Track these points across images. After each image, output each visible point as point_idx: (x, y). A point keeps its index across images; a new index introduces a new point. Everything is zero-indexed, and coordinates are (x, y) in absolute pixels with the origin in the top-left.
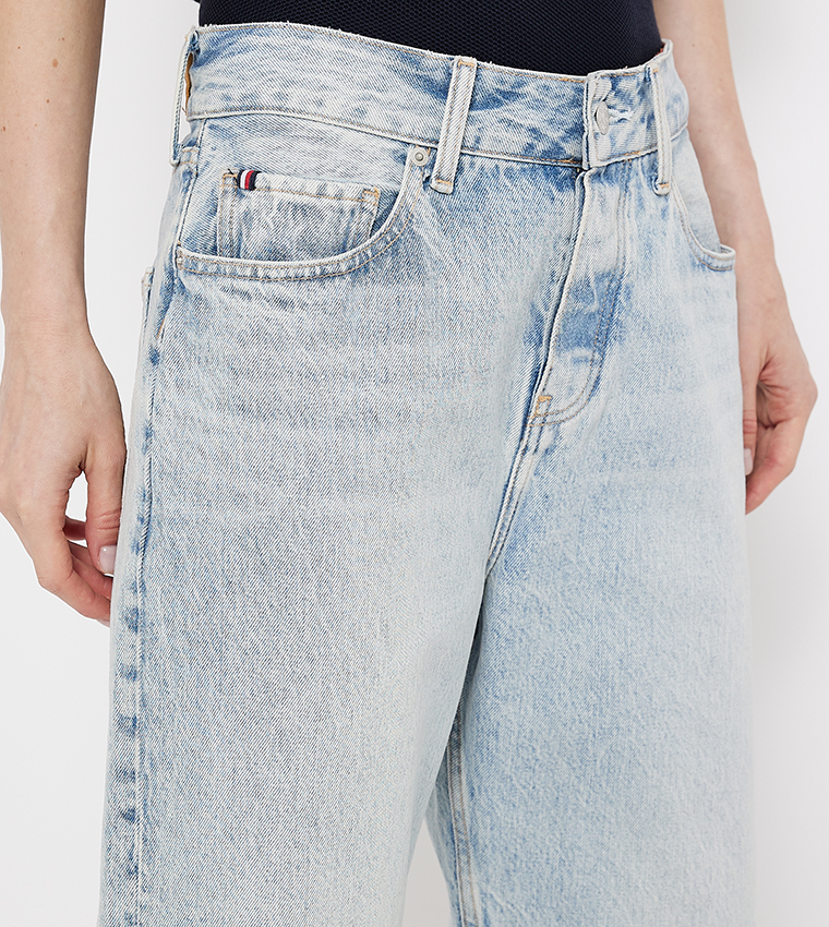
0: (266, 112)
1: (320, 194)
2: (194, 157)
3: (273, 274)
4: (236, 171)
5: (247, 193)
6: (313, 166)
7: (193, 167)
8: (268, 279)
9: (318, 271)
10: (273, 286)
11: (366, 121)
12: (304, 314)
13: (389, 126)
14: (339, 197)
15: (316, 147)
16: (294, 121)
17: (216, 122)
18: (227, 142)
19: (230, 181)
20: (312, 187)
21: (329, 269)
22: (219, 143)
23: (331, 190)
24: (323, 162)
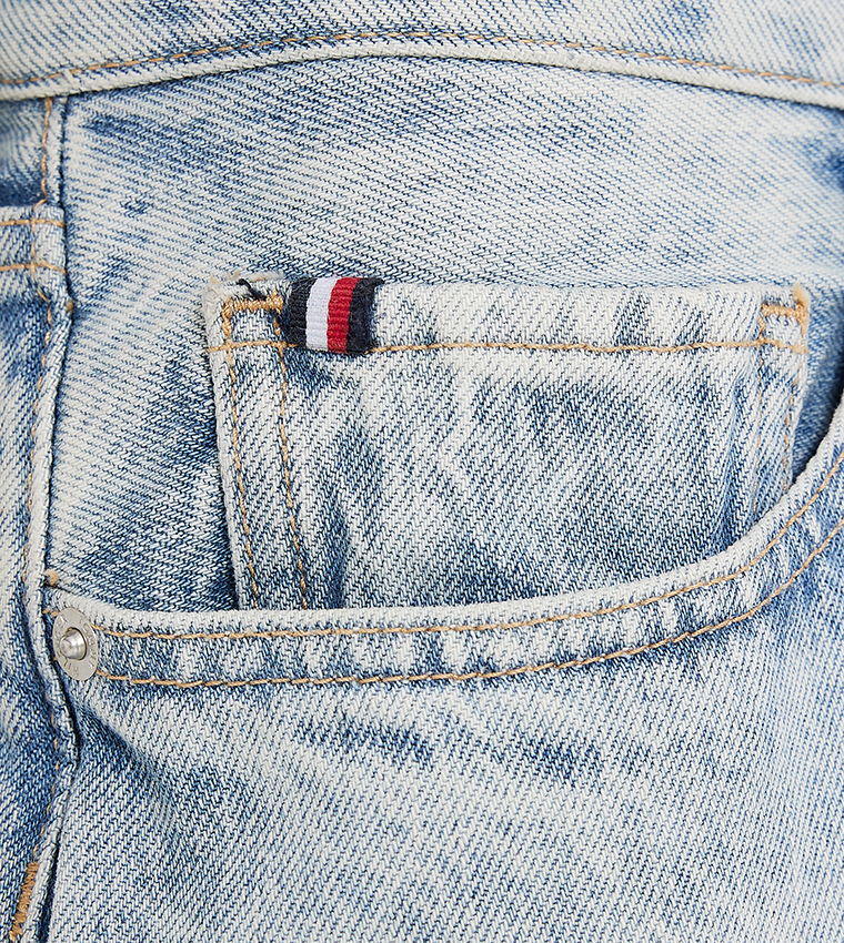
0: (354, 48)
1: (627, 342)
2: (49, 244)
3: (505, 651)
4: (274, 285)
5: (339, 367)
6: (571, 236)
7: (52, 281)
8: (485, 672)
9: (670, 619)
10: (510, 697)
11: (712, 47)
12: (641, 791)
13: (782, 57)
14: (692, 341)
15: (564, 164)
16: (469, 72)
17: (121, 107)
18: (196, 180)
19: (255, 326)
20: (597, 317)
21: (707, 606)
22: (157, 184)
23: (664, 322)
24: (601, 217)
